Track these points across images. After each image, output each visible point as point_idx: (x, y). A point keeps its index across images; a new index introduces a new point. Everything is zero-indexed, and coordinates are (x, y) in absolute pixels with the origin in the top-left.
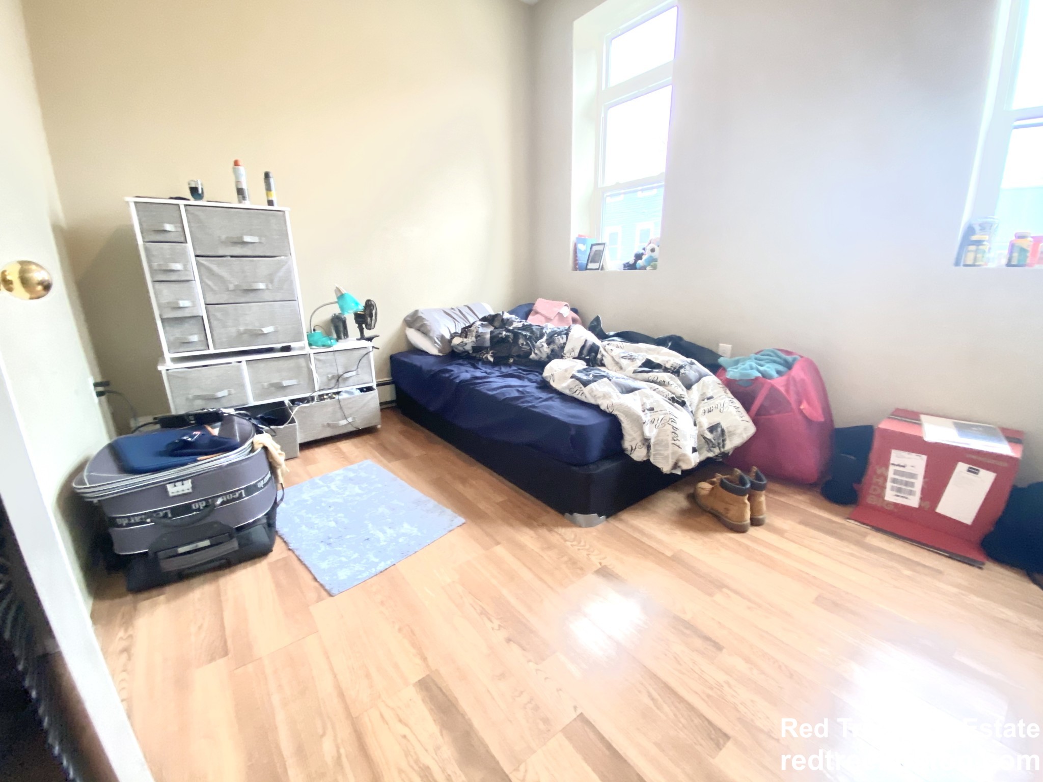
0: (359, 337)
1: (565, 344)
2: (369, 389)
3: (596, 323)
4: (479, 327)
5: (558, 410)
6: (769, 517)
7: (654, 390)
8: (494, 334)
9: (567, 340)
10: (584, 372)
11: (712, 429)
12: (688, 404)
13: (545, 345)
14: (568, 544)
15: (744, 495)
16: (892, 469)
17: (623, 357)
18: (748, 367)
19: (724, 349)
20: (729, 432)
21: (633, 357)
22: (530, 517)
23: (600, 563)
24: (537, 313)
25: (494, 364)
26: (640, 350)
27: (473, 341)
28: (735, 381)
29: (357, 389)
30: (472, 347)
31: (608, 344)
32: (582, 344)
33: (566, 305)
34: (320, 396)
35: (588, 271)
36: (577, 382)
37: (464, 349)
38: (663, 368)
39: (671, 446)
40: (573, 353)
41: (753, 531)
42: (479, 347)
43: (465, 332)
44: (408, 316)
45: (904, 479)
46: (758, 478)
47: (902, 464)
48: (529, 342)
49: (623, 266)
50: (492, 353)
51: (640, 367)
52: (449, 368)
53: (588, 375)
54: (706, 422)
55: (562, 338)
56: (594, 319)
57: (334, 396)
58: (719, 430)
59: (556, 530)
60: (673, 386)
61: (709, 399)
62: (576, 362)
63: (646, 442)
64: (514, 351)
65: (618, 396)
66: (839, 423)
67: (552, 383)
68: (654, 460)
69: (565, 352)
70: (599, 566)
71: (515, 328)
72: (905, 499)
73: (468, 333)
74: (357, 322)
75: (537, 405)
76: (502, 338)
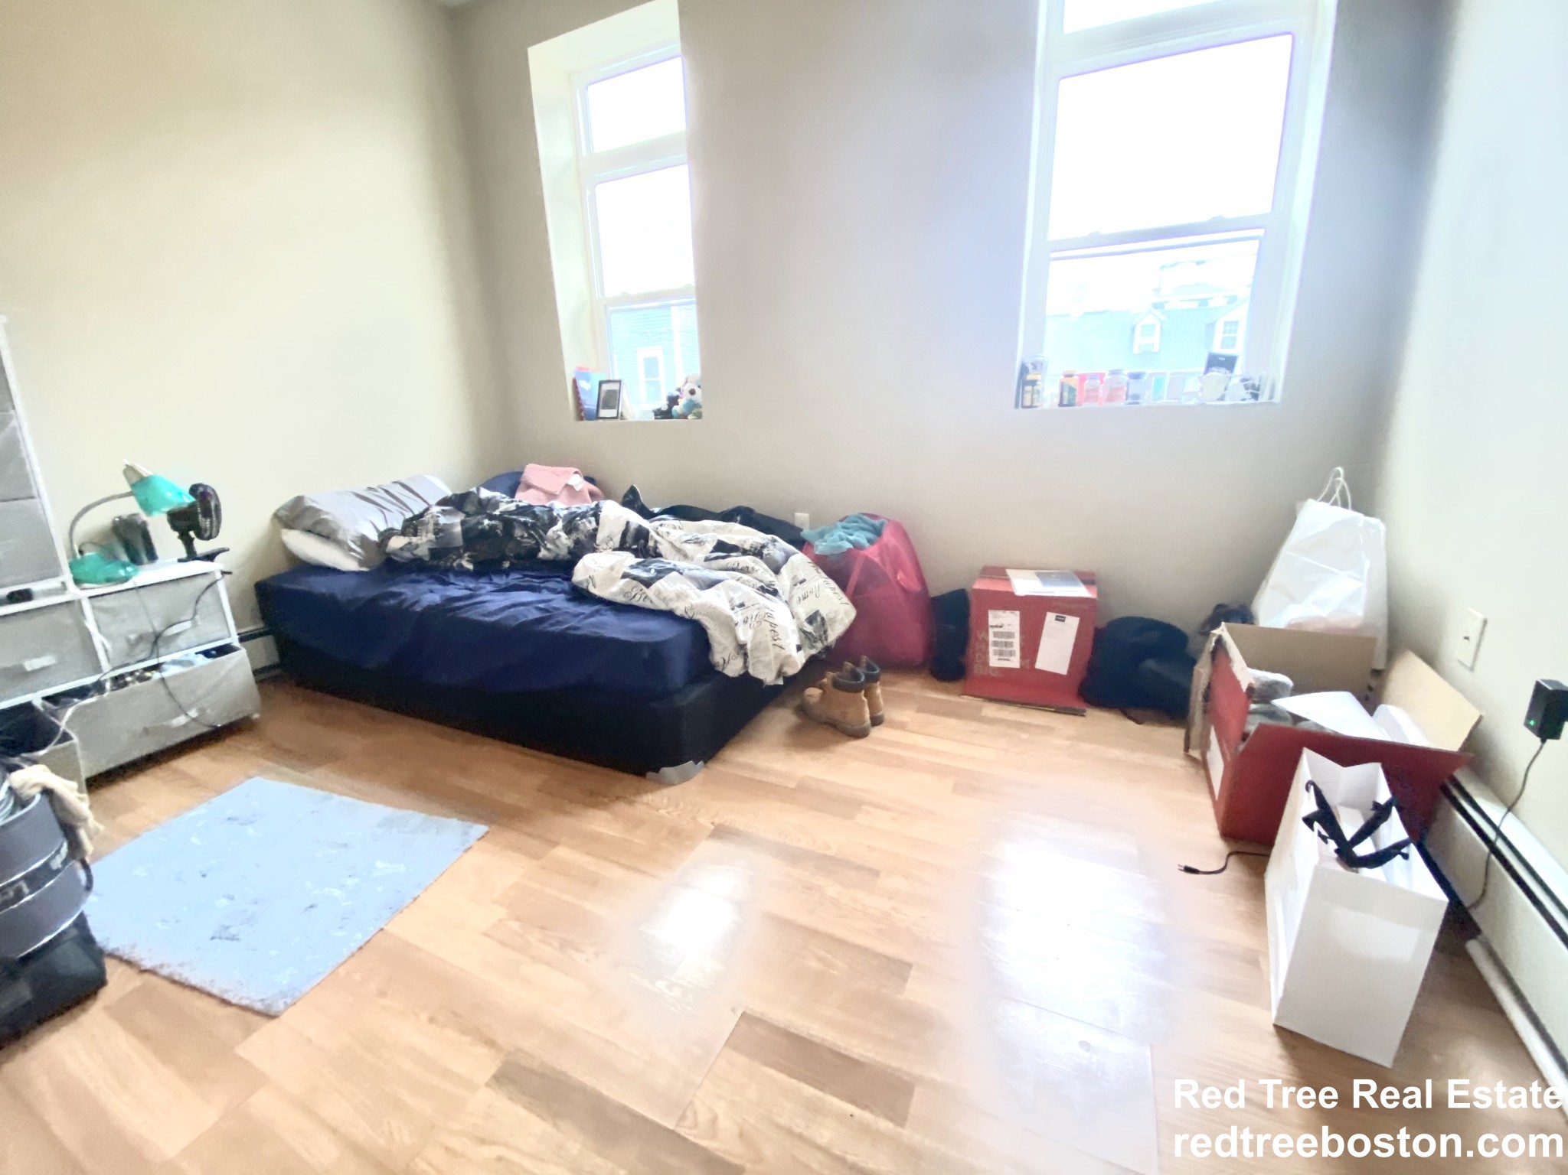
0: (184, 554)
1: (596, 530)
2: (224, 650)
3: (631, 497)
4: (439, 515)
5: (614, 627)
6: (890, 713)
7: (738, 580)
8: (467, 526)
9: (597, 522)
10: (641, 567)
11: (811, 620)
12: (780, 592)
13: (563, 535)
14: (662, 812)
15: (860, 691)
16: (991, 631)
17: (686, 542)
18: (838, 538)
19: (801, 518)
20: (830, 620)
21: (700, 540)
22: (592, 794)
23: (713, 823)
24: (529, 486)
25: (477, 574)
26: (704, 530)
27: (431, 541)
28: (826, 556)
29: (197, 653)
30: (429, 549)
31: (661, 525)
32: (622, 528)
33: (576, 473)
34: (116, 679)
35: (601, 421)
36: (635, 582)
37: (413, 555)
38: (742, 550)
39: (771, 647)
40: (611, 543)
41: (876, 732)
42: (443, 548)
43: (412, 526)
44: (282, 508)
45: (1003, 640)
46: (869, 667)
47: (1000, 625)
48: (532, 532)
49: (653, 414)
50: (469, 556)
51: (712, 552)
52: (394, 589)
53: (649, 571)
54: (803, 612)
55: (590, 522)
56: (628, 491)
57: (148, 674)
58: (819, 619)
59: (639, 799)
60: (759, 572)
61: (802, 582)
62: (619, 555)
63: (741, 648)
64: (510, 549)
65: (696, 593)
66: (934, 592)
67: (592, 590)
68: (754, 670)
69: (598, 542)
70: (712, 827)
71: (503, 513)
72: (1007, 662)
73: (419, 528)
74: (174, 527)
75: (578, 625)
76: (483, 530)
